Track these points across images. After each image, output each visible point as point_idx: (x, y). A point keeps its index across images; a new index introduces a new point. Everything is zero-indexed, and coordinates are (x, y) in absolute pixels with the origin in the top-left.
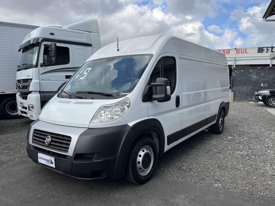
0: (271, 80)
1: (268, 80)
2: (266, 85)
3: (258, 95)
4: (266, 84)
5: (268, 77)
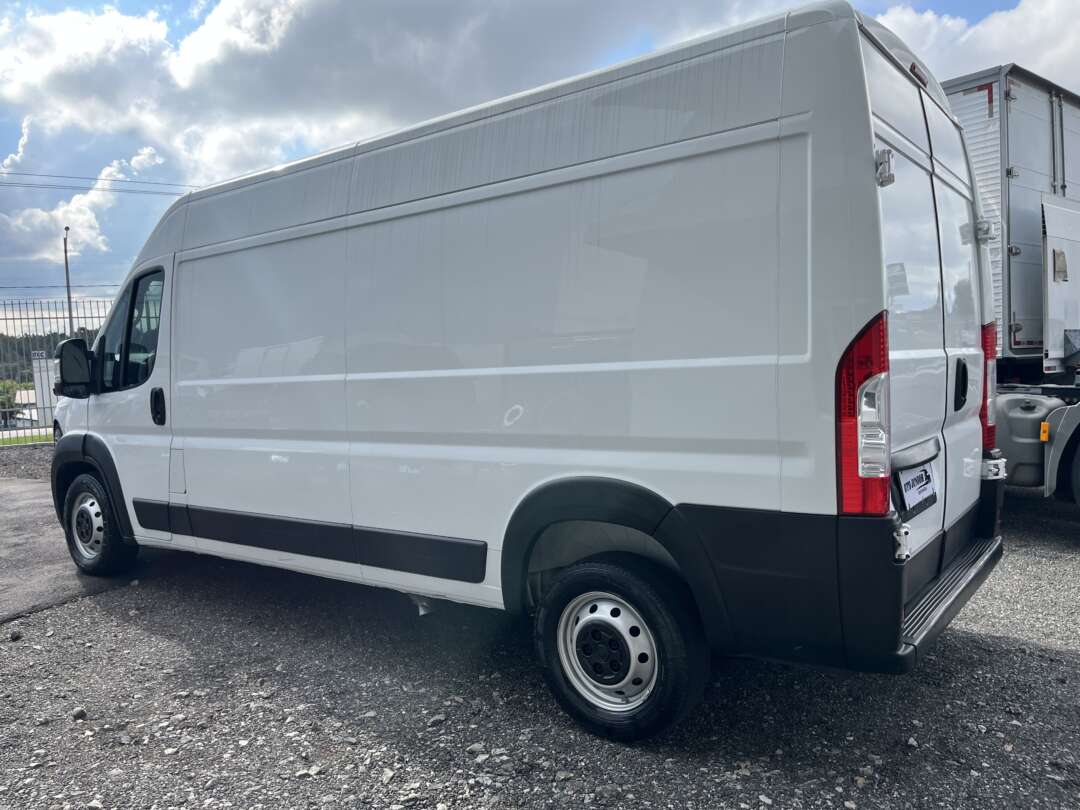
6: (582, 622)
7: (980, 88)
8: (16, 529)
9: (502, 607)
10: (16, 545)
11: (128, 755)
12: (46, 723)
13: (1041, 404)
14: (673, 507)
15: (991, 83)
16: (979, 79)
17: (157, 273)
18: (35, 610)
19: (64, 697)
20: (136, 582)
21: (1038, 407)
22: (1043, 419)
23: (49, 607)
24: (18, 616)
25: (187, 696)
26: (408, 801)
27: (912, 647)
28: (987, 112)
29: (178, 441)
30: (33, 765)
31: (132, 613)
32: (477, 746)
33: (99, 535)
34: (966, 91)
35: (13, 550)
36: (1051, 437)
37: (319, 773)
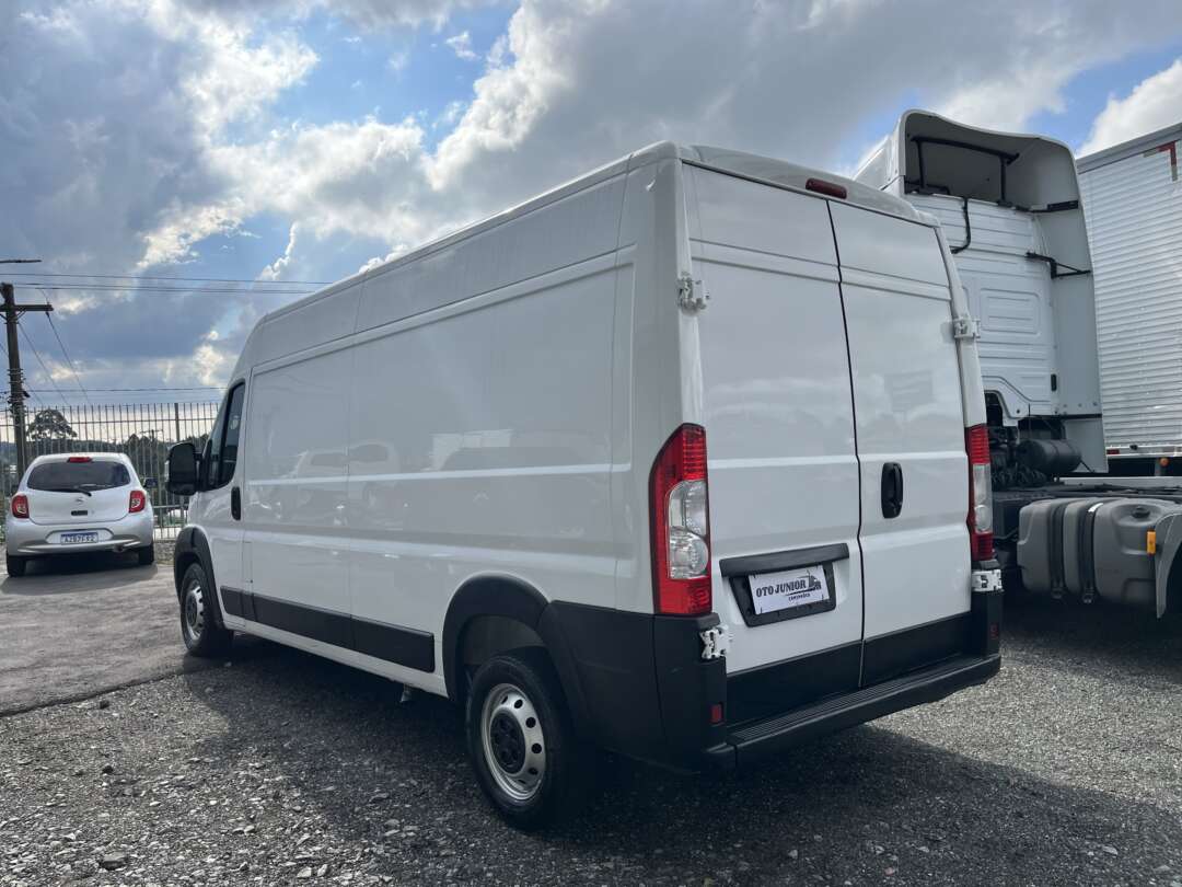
6: (495, 711)
7: (1162, 148)
8: (165, 613)
9: (446, 695)
10: (157, 627)
11: (122, 803)
12: (80, 774)
13: (1156, 510)
14: (547, 603)
15: (1174, 142)
16: (1161, 138)
17: (241, 384)
18: (133, 683)
19: (107, 756)
20: (229, 664)
21: (1152, 514)
22: (1152, 529)
23: (147, 682)
24: (118, 688)
25: (198, 762)
26: (301, 860)
27: (732, 748)
28: (1171, 174)
29: (251, 535)
30: (48, 804)
31: (208, 690)
32: (393, 822)
33: (200, 619)
34: (1147, 153)
35: (151, 631)
36: (1159, 548)
37: (250, 832)
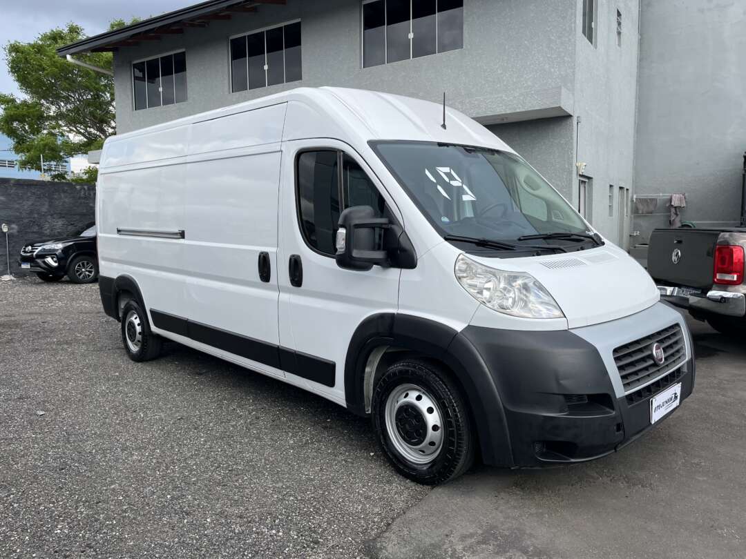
0: (24, 215)
1: (18, 214)
2: (13, 229)
3: (42, 256)
4: (13, 226)
5: (17, 206)
